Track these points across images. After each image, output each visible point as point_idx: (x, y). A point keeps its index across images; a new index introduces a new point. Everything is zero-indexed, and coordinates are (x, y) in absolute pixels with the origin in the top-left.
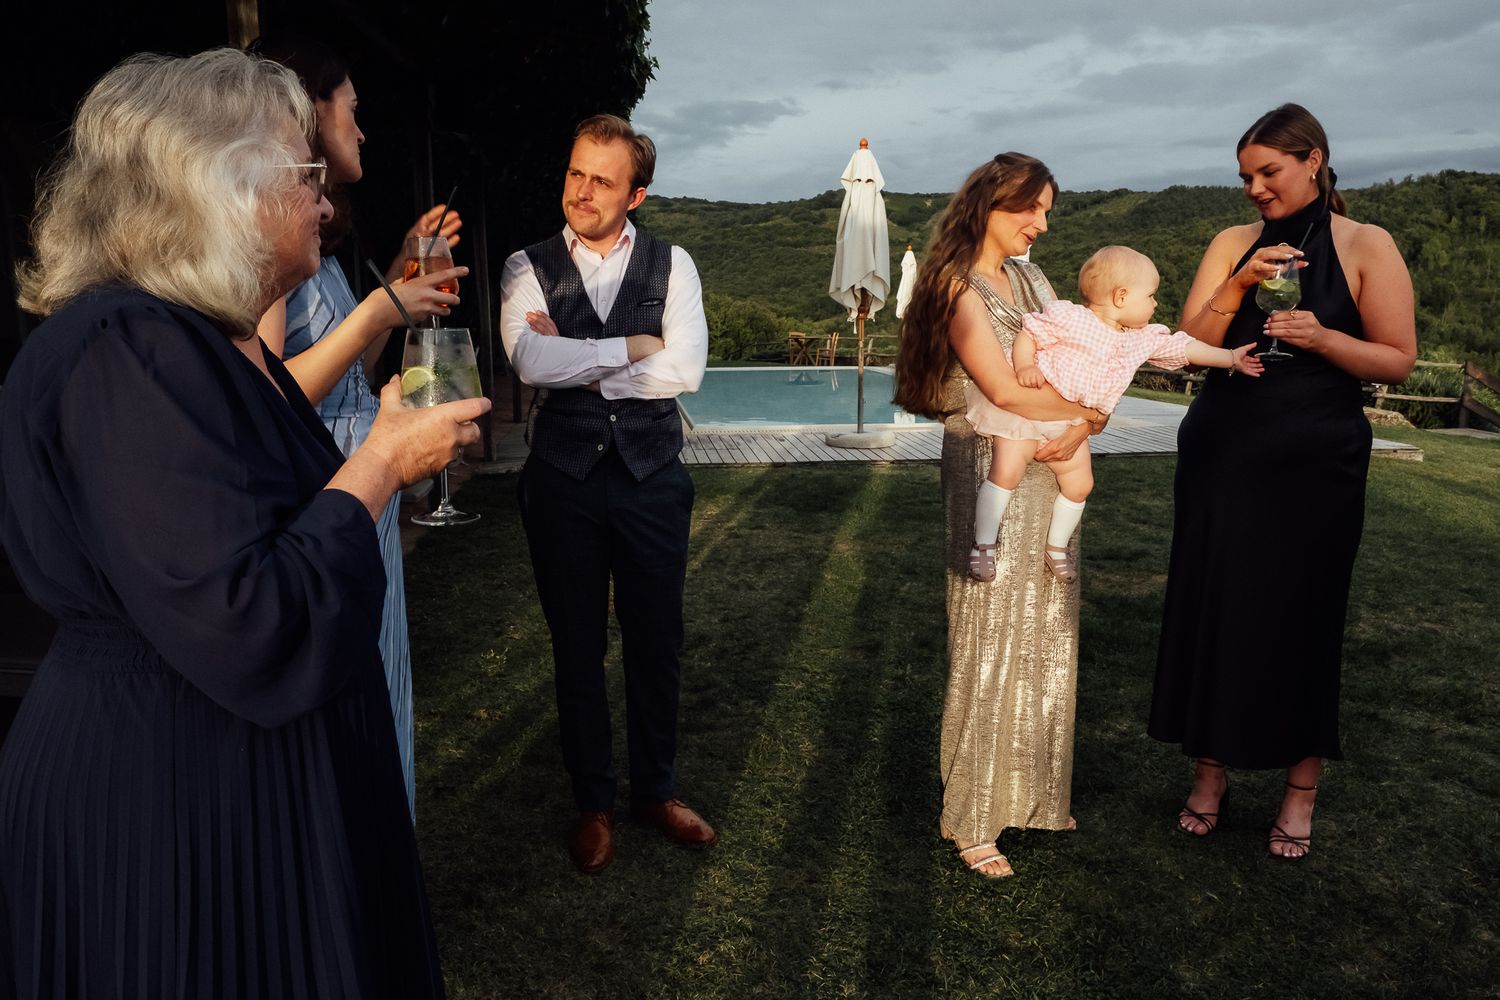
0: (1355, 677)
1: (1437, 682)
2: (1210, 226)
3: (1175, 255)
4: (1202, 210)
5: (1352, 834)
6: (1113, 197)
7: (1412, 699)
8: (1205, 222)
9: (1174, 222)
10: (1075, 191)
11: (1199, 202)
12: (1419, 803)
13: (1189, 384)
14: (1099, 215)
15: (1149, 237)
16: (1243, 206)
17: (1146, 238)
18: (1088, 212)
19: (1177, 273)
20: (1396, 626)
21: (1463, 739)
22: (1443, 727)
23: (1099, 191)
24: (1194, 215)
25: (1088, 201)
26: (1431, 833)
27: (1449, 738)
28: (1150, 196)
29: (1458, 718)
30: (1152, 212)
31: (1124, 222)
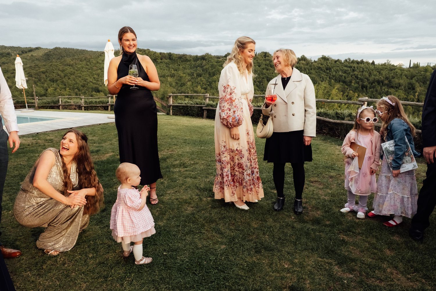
0: (162, 165)
1: (178, 162)
2: (70, 60)
3: (62, 69)
4: (67, 55)
5: (176, 191)
6: (36, 49)
7: (174, 166)
8: (69, 59)
9: (59, 59)
10: (21, 47)
11: (66, 53)
12: (185, 183)
13: (83, 107)
14: (32, 55)
15: (51, 63)
16: (79, 54)
17: (50, 64)
18: (27, 54)
19: (63, 75)
20: (165, 154)
21: (187, 171)
22: (182, 170)
23: (30, 47)
24: (65, 57)
25: (27, 50)
26: (189, 187)
27: (184, 171)
28: (49, 50)
29: (184, 168)
30: (51, 55)
31: (42, 58)
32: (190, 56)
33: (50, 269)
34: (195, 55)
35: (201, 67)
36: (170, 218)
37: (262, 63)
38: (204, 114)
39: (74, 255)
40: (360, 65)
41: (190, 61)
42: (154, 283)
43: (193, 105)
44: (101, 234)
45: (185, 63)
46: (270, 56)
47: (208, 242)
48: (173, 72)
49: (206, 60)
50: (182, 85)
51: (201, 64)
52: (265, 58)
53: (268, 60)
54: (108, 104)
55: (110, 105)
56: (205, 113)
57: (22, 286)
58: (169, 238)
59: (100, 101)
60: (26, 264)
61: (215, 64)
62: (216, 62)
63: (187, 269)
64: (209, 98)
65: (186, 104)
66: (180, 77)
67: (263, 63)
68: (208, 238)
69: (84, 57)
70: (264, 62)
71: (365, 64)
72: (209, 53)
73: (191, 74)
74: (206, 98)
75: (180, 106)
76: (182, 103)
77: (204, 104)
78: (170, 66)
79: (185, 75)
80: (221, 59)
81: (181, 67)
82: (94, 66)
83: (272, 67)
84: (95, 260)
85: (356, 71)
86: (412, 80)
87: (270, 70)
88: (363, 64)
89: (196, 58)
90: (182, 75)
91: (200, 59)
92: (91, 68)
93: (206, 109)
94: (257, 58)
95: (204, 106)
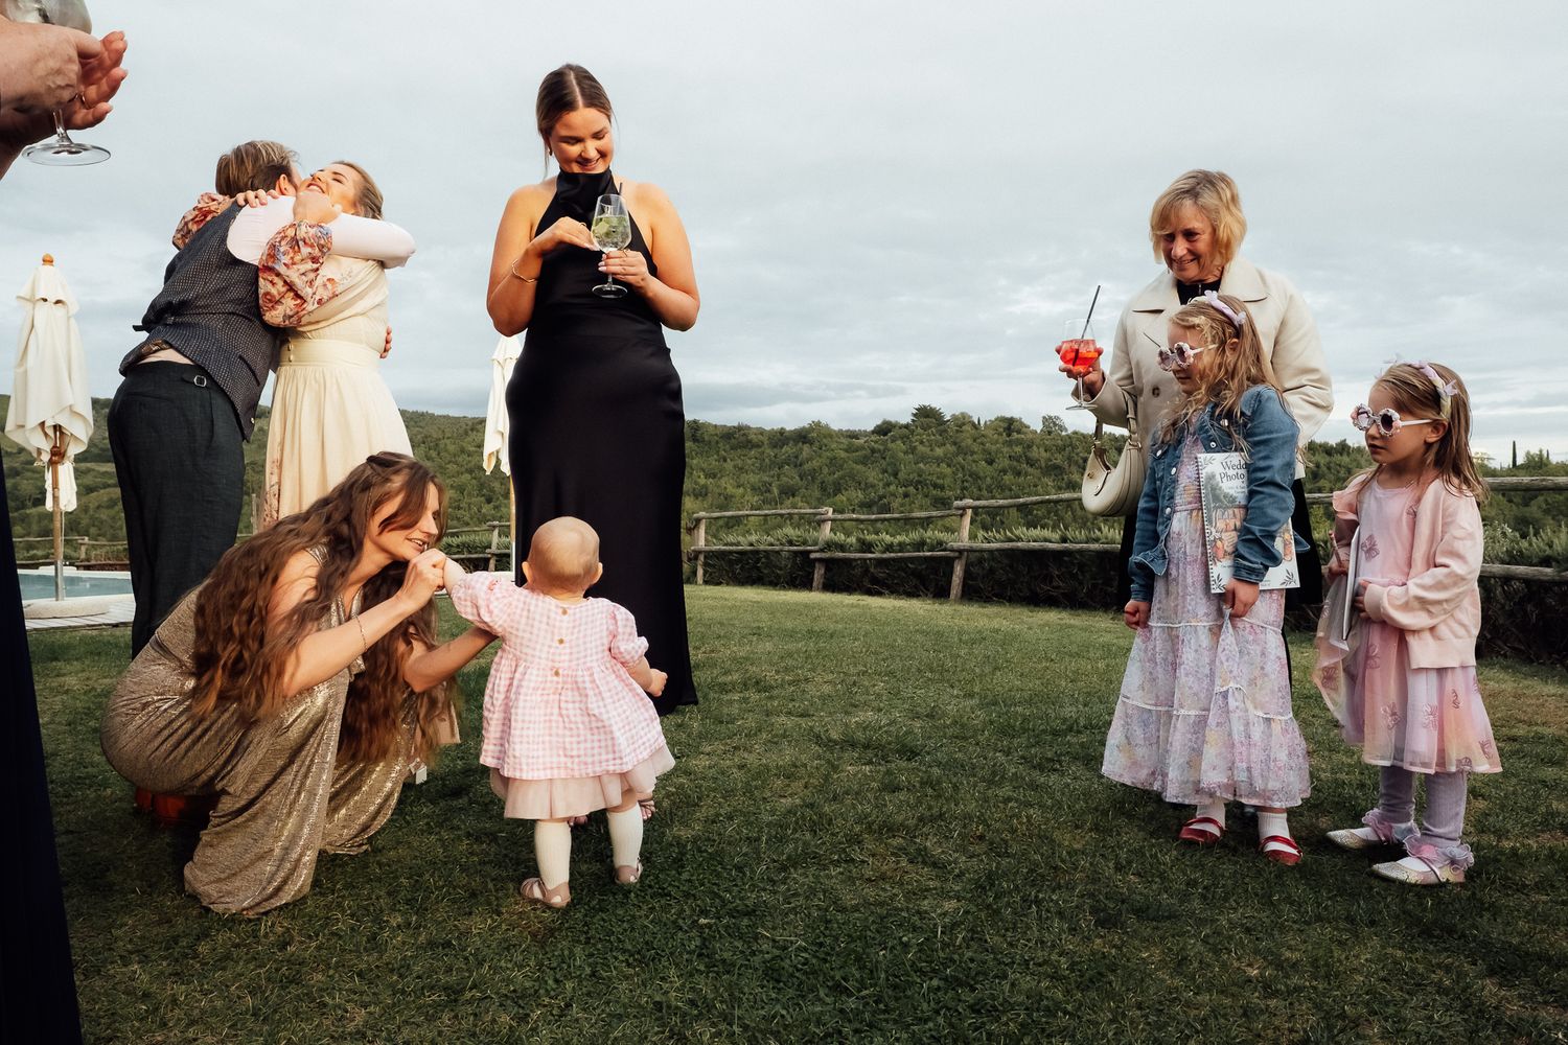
32: (761, 432)
33: (227, 957)
34: (777, 427)
35: (796, 466)
36: (718, 815)
37: (998, 451)
38: (816, 576)
39: (328, 918)
40: (1337, 458)
41: (758, 446)
42: (662, 1018)
43: (777, 548)
44: (445, 857)
45: (745, 452)
46: (1024, 430)
47: (884, 890)
48: (702, 481)
49: (811, 444)
50: (730, 524)
51: (796, 457)
52: (1009, 435)
53: (1019, 442)
54: (488, 551)
55: (493, 554)
56: (819, 574)
57: (100, 1009)
58: (718, 875)
59: (463, 544)
60: (131, 941)
61: (843, 454)
62: (846, 451)
63: (806, 973)
64: (833, 520)
65: (752, 545)
66: (726, 499)
67: (1002, 452)
68: (883, 877)
69: (421, 433)
70: (1005, 450)
71: (1353, 456)
72: (823, 422)
73: (762, 490)
74: (824, 521)
75: (731, 552)
76: (738, 544)
77: (815, 544)
78: (695, 461)
79: (741, 490)
80: (862, 441)
81: (729, 465)
82: (450, 462)
83: (1031, 466)
84: (416, 936)
85: (1323, 476)
86: (1526, 509)
87: (1026, 474)
88: (1348, 454)
89: (780, 438)
90: (730, 490)
91: (794, 440)
92: (441, 467)
93: (820, 560)
94: (983, 436)
95: (817, 548)
